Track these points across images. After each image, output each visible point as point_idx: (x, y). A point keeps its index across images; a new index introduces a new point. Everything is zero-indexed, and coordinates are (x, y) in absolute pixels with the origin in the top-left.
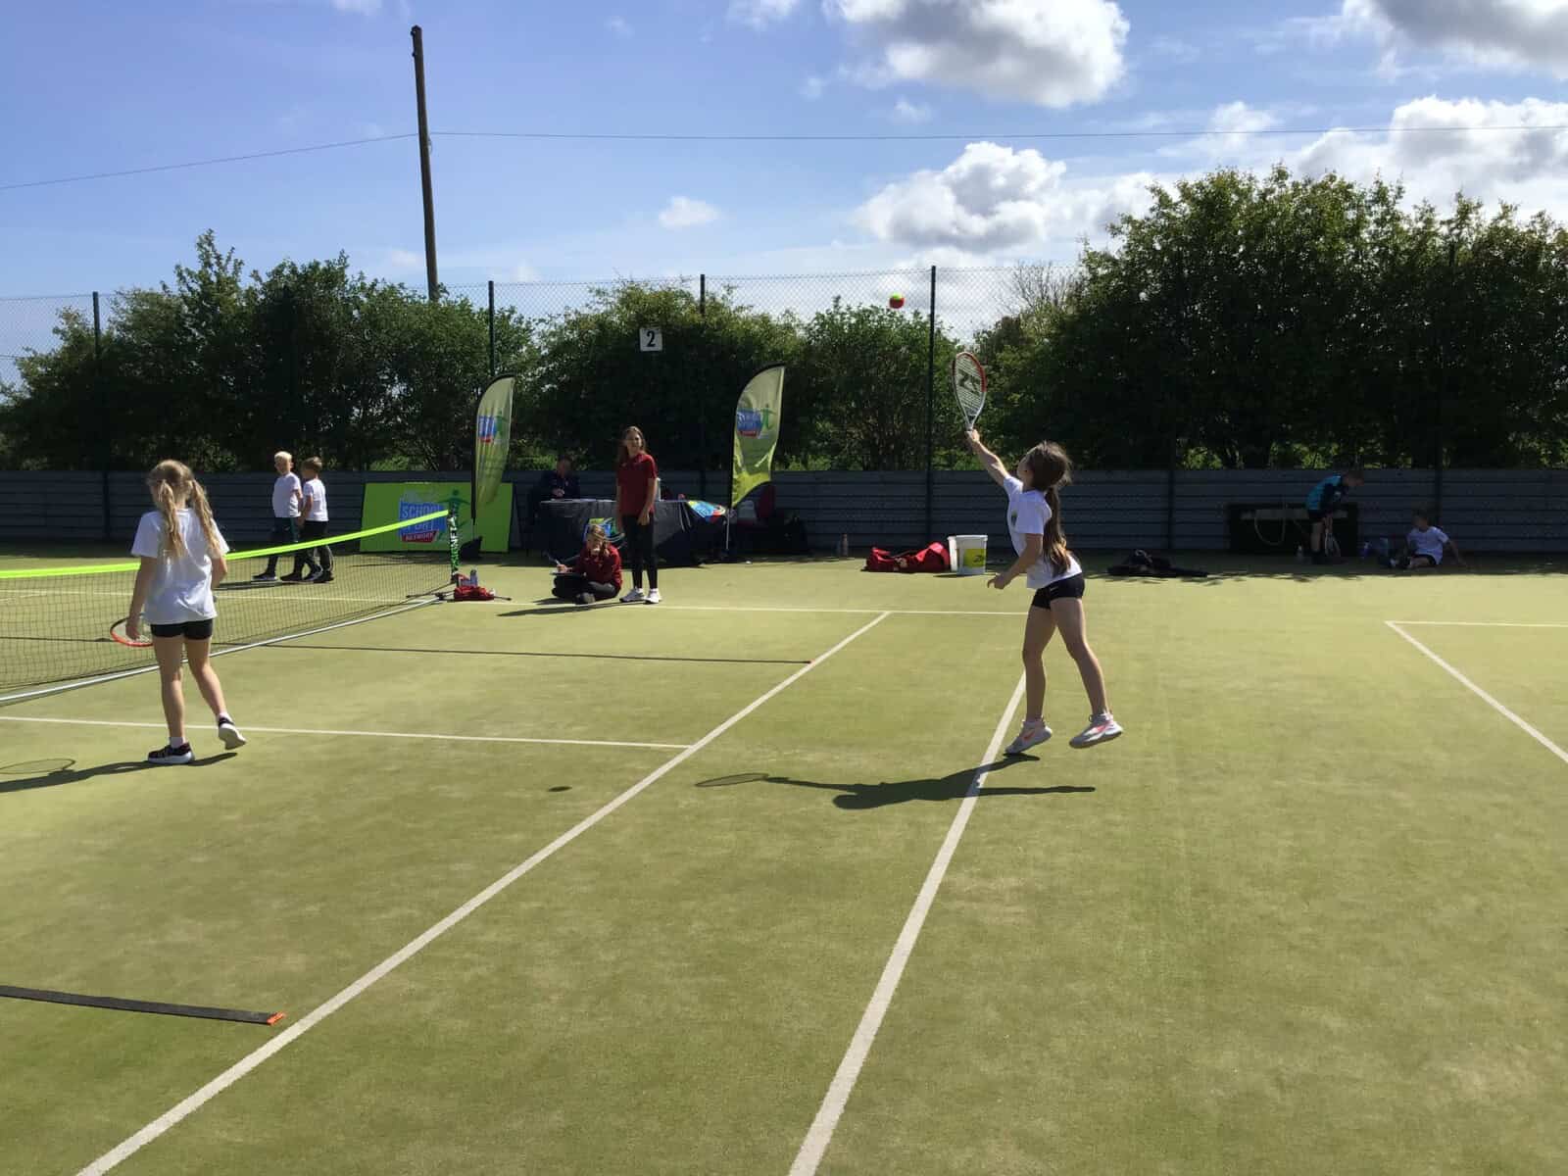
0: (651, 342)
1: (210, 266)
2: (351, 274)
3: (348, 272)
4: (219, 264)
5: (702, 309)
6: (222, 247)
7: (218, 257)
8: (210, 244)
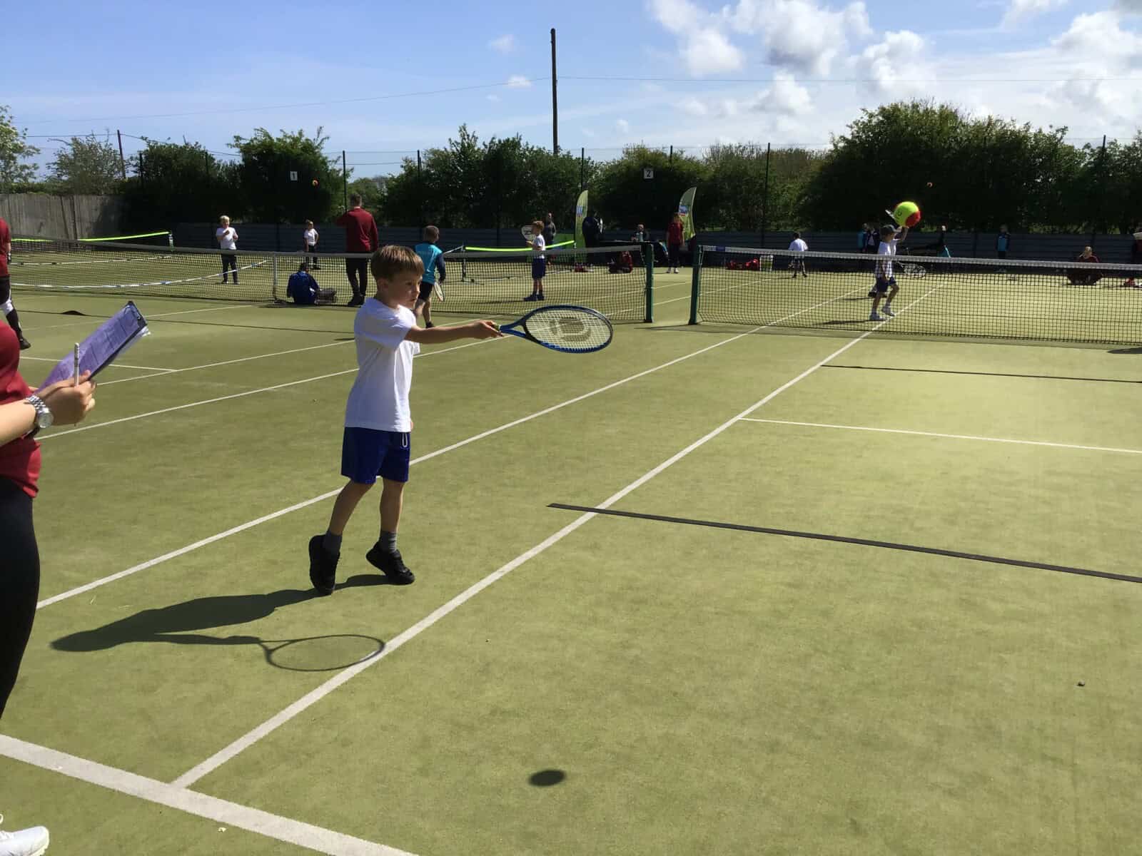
0: (648, 175)
1: (465, 139)
2: (523, 143)
3: (522, 142)
4: (468, 138)
5: (670, 161)
6: (470, 132)
7: (468, 136)
8: (465, 130)
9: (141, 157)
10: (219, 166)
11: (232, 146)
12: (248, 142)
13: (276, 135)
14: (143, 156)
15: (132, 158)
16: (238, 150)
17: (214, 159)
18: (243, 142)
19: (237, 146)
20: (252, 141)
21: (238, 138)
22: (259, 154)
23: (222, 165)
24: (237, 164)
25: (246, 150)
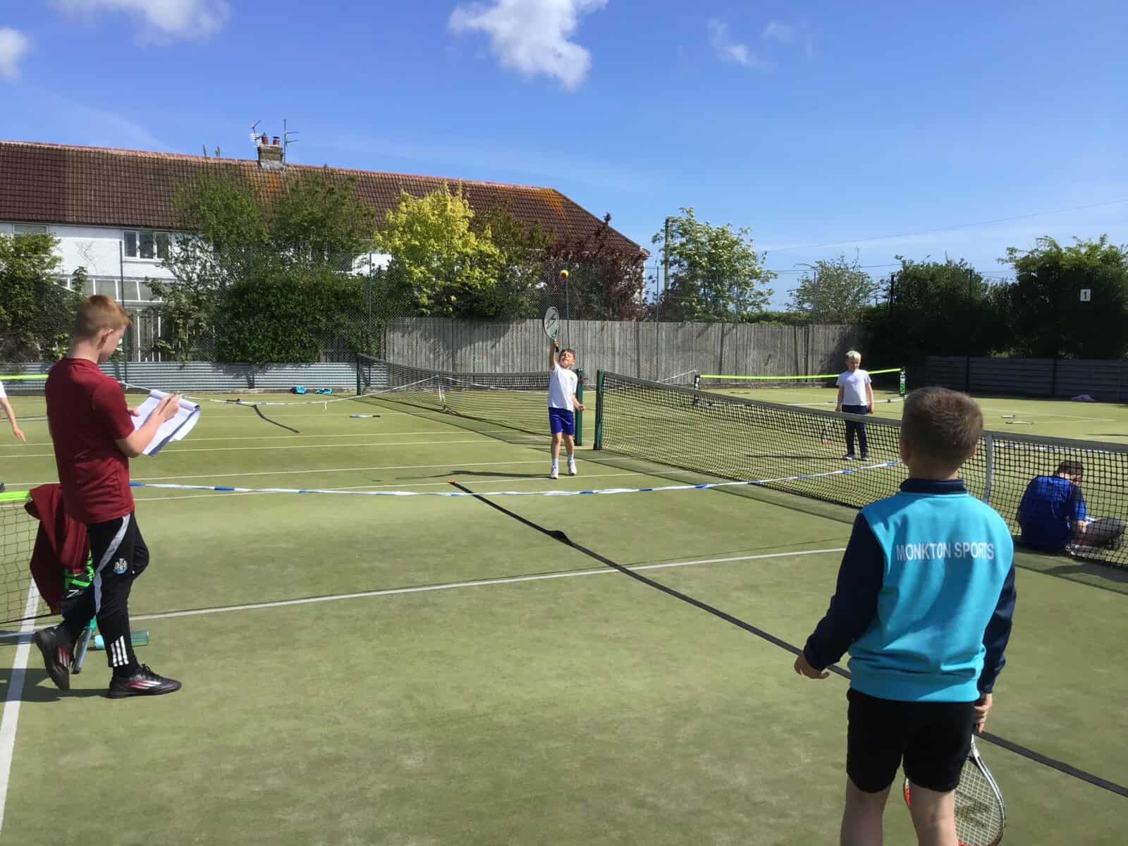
9: (893, 279)
10: (987, 286)
11: (1004, 261)
12: (1026, 254)
13: (1065, 243)
14: (895, 279)
15: (882, 281)
16: (1011, 265)
17: (981, 279)
18: (1019, 255)
19: (1011, 260)
20: (1032, 252)
21: (1012, 251)
22: (1041, 270)
23: (990, 286)
24: (1010, 283)
25: (1024, 265)
